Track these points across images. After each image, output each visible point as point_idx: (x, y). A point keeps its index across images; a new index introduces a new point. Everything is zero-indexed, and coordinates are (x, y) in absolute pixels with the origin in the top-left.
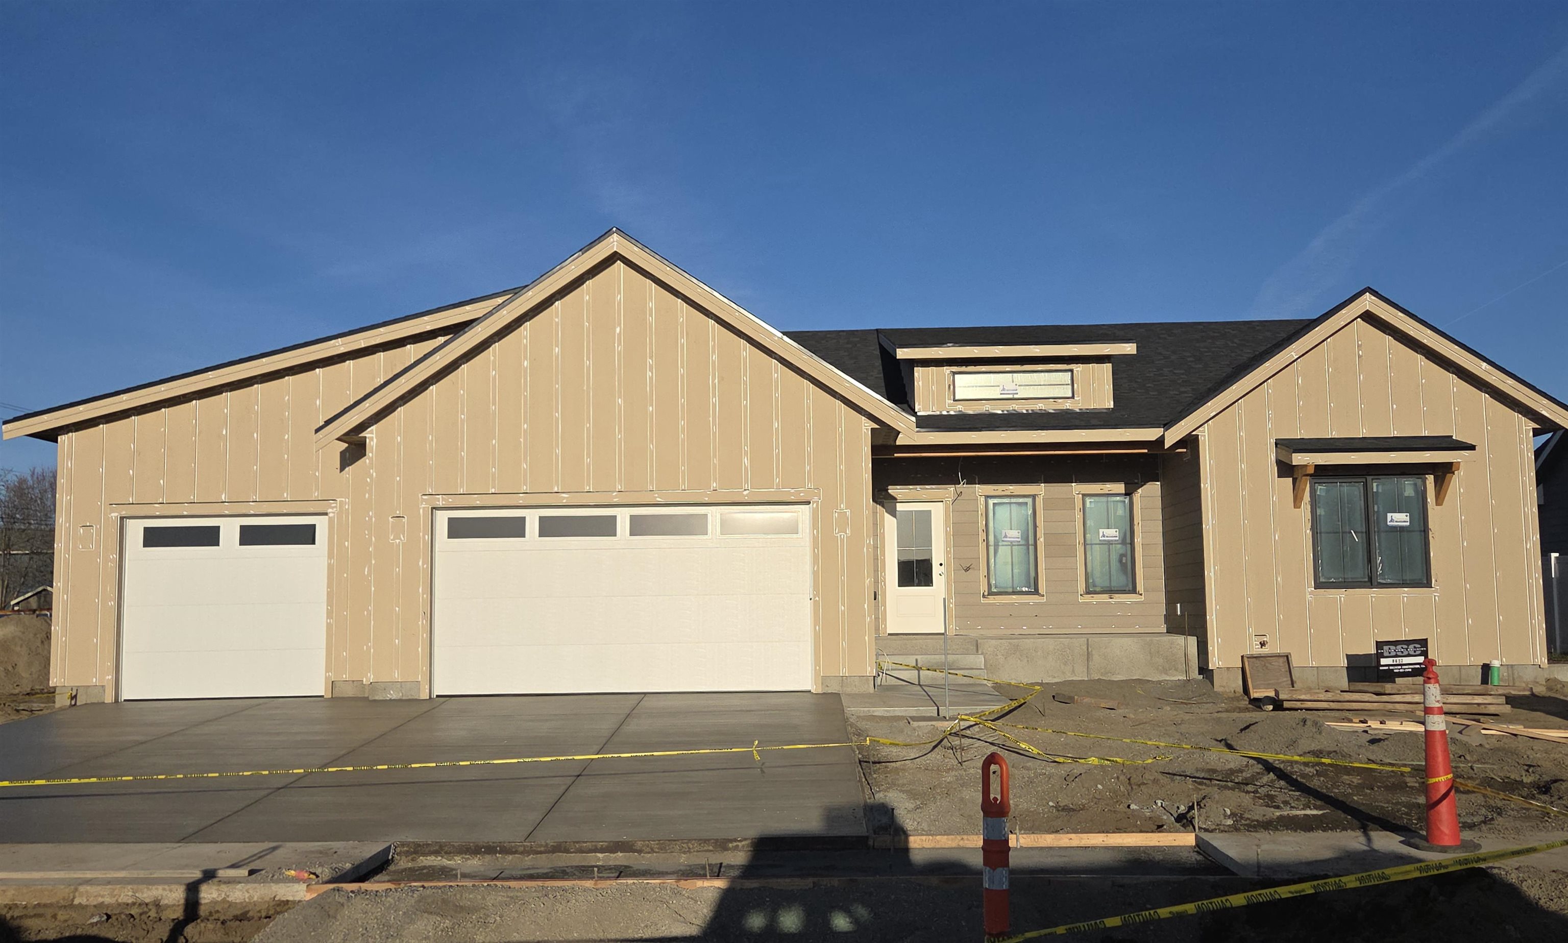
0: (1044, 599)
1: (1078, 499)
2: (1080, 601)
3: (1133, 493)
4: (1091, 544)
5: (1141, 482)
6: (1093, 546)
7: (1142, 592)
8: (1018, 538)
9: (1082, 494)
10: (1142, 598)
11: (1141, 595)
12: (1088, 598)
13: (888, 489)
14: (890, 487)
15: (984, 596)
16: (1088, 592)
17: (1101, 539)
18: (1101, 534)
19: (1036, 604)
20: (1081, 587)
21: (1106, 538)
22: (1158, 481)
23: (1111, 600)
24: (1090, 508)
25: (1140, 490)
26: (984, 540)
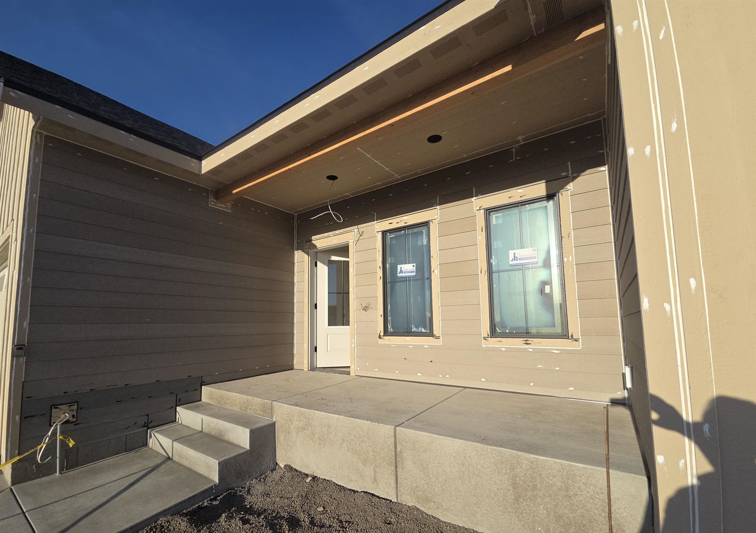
0: (440, 342)
1: (481, 216)
2: (484, 346)
3: (558, 192)
4: (498, 272)
5: (572, 174)
6: (502, 274)
7: (577, 334)
8: (413, 272)
9: (484, 209)
10: (578, 346)
11: (576, 340)
12: (494, 343)
13: (311, 240)
14: (313, 237)
15: (380, 337)
16: (493, 333)
17: (511, 263)
18: (511, 257)
19: (431, 347)
20: (485, 328)
21: (519, 262)
22: (603, 165)
23: (526, 346)
24: (496, 224)
25: (570, 186)
26: (381, 277)
